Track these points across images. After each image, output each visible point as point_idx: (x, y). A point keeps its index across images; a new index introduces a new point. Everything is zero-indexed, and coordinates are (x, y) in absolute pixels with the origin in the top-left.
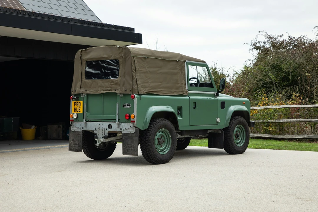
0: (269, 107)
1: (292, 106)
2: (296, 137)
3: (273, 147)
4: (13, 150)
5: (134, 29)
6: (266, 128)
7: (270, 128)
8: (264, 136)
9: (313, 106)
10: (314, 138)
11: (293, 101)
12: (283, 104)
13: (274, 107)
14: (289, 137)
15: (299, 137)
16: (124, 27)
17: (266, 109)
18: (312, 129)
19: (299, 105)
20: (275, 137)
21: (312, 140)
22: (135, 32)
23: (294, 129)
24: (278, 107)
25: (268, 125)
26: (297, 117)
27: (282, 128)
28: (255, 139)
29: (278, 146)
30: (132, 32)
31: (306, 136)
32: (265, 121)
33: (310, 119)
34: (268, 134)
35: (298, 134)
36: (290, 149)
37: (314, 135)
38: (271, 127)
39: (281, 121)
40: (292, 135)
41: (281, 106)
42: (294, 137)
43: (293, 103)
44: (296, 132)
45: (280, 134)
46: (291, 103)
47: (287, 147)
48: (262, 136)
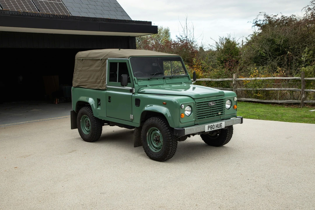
0: (258, 78)
1: (275, 78)
2: (278, 102)
3: (254, 116)
4: (62, 117)
5: (151, 22)
6: (255, 94)
7: (258, 95)
8: (254, 100)
9: (292, 78)
10: (291, 103)
11: (277, 74)
12: (269, 76)
13: (262, 78)
14: (273, 102)
15: (280, 102)
16: (143, 21)
17: (256, 80)
18: (290, 95)
19: (281, 77)
20: (262, 101)
21: (290, 105)
22: (152, 25)
23: (277, 95)
24: (265, 79)
25: (257, 92)
26: (279, 86)
27: (268, 94)
28: (247, 102)
29: (259, 116)
30: (149, 25)
31: (286, 101)
32: (255, 89)
33: (289, 89)
34: (257, 99)
35: (280, 99)
36: (267, 119)
37: (291, 100)
38: (259, 93)
39: (267, 89)
40: (275, 100)
41: (267, 78)
42: (276, 101)
43: (277, 76)
44: (278, 97)
45: (266, 99)
46: (275, 75)
47: (266, 116)
48: (253, 100)
